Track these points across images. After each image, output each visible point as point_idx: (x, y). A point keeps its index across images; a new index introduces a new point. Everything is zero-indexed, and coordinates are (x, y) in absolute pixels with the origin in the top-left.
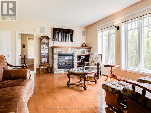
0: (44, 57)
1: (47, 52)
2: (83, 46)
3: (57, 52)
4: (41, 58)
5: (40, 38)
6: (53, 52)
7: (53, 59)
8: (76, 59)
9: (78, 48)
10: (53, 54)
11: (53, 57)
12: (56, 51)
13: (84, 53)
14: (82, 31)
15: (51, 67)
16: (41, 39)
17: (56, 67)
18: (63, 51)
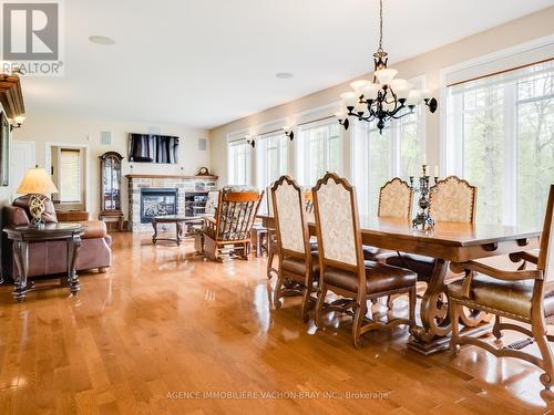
0: (109, 197)
1: (116, 186)
2: (200, 174)
3: (139, 186)
4: (102, 199)
5: (101, 157)
6: (130, 186)
7: (130, 202)
8: (182, 202)
9: (188, 178)
10: (130, 191)
11: (130, 197)
12: (136, 185)
13: (201, 189)
14: (200, 140)
15: (126, 219)
16: (102, 159)
17: (136, 218)
18: (153, 185)
